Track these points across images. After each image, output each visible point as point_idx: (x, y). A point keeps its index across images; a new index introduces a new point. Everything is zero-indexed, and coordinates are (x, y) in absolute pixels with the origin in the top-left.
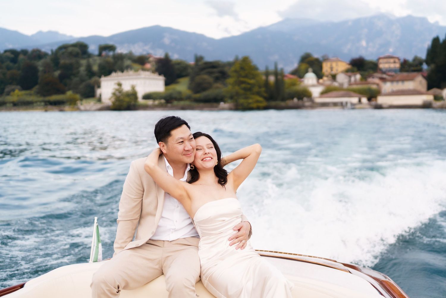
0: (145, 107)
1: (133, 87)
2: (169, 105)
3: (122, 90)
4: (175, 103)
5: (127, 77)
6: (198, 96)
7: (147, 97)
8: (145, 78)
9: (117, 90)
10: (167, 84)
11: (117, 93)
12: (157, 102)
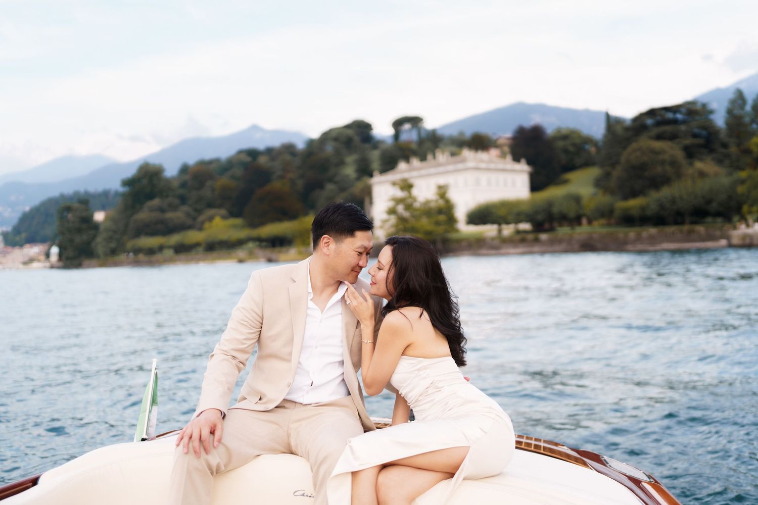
0: (476, 246)
1: (442, 191)
2: (544, 237)
3: (415, 200)
4: (564, 231)
5: (432, 170)
6: (634, 203)
7: (480, 216)
8: (477, 169)
9: (398, 201)
10: (536, 186)
11: (400, 208)
12: (508, 230)
